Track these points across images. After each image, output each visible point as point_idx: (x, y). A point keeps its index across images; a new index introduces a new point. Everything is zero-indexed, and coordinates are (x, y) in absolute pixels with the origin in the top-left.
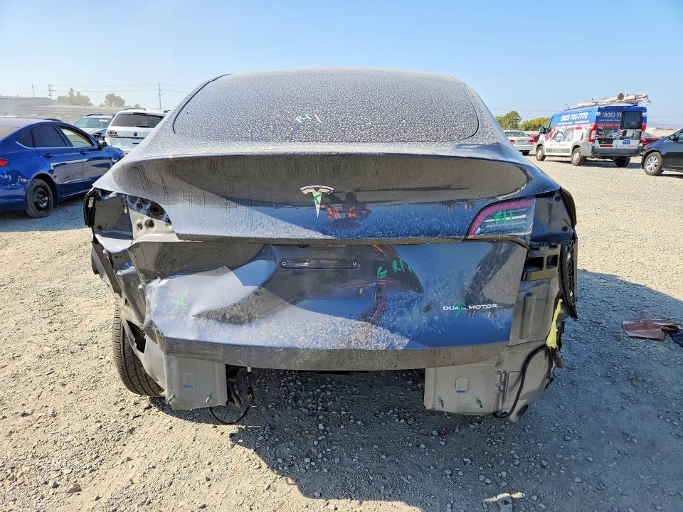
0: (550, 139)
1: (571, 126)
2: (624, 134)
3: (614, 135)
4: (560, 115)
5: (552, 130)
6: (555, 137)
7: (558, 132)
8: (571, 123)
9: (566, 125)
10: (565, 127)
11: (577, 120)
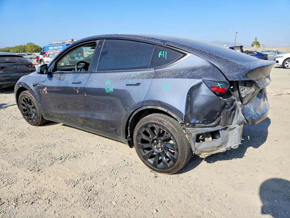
0: (46, 57)
1: (56, 52)
2: (78, 54)
3: (75, 56)
4: (48, 47)
5: (46, 53)
6: (48, 56)
7: (49, 54)
8: (55, 50)
9: (53, 51)
10: (52, 52)
11: (57, 49)
